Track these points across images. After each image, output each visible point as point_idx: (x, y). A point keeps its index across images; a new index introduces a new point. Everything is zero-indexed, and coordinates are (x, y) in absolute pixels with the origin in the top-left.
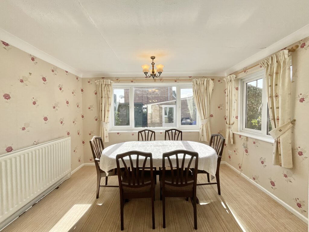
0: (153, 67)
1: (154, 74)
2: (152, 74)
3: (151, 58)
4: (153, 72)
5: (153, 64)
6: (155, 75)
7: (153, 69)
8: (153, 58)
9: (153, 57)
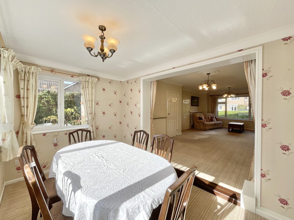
0: (102, 42)
1: (104, 52)
2: (100, 52)
3: (99, 28)
4: (102, 50)
5: (102, 38)
6: (104, 55)
7: (102, 45)
8: (102, 29)
9: (102, 26)
